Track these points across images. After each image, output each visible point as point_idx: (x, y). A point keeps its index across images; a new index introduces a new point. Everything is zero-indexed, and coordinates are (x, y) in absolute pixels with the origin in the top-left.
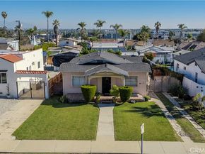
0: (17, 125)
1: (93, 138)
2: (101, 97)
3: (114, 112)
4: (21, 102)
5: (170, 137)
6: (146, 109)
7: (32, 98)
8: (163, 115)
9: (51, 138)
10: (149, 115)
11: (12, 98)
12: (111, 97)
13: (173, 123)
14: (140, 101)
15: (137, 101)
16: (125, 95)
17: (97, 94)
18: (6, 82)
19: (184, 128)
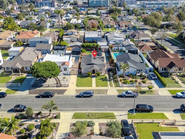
0: (75, 84)
1: (92, 86)
2: (93, 75)
3: (96, 79)
4: (72, 76)
5: (107, 86)
6: (103, 79)
7: (74, 75)
8: (107, 80)
9: (84, 87)
10: (103, 81)
11: (68, 75)
12: (95, 75)
13: (108, 82)
14: (103, 75)
15: (102, 76)
16: (98, 75)
17: (92, 74)
18: (66, 70)
19: (110, 84)
